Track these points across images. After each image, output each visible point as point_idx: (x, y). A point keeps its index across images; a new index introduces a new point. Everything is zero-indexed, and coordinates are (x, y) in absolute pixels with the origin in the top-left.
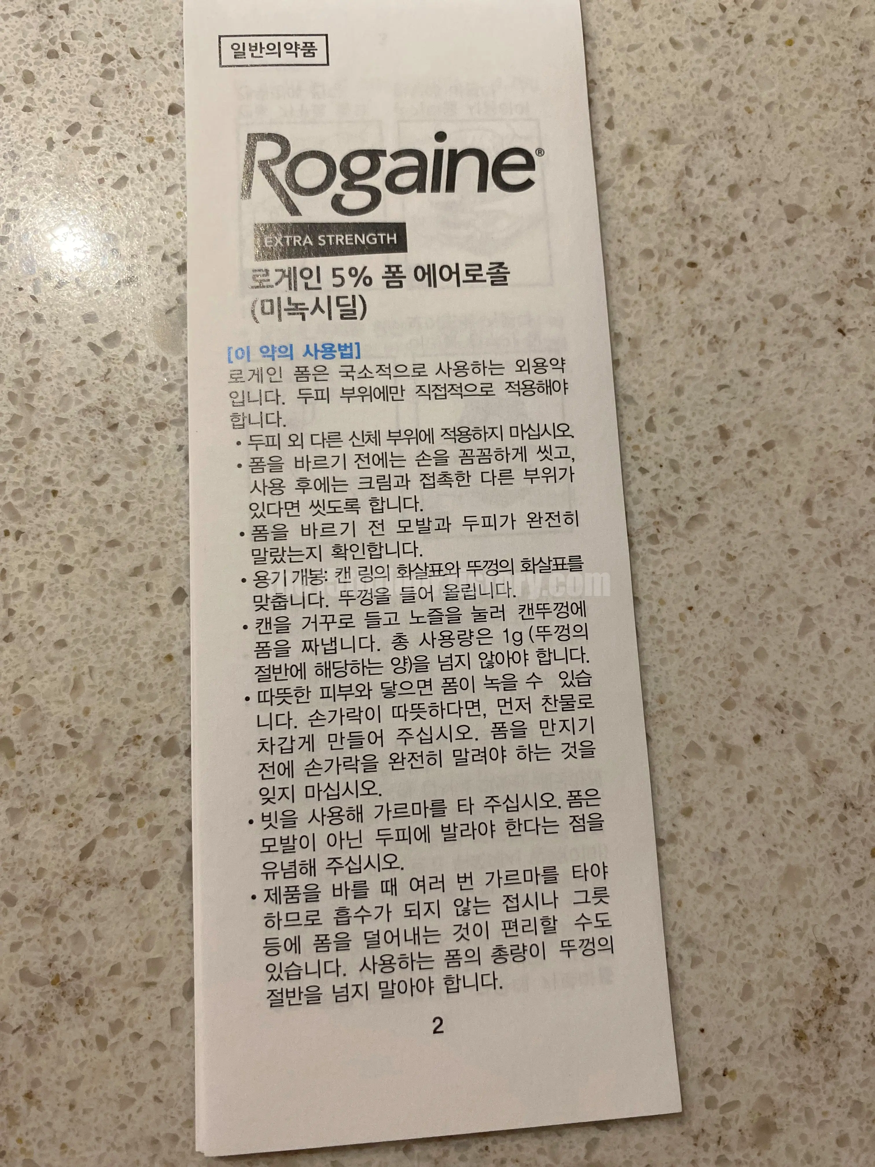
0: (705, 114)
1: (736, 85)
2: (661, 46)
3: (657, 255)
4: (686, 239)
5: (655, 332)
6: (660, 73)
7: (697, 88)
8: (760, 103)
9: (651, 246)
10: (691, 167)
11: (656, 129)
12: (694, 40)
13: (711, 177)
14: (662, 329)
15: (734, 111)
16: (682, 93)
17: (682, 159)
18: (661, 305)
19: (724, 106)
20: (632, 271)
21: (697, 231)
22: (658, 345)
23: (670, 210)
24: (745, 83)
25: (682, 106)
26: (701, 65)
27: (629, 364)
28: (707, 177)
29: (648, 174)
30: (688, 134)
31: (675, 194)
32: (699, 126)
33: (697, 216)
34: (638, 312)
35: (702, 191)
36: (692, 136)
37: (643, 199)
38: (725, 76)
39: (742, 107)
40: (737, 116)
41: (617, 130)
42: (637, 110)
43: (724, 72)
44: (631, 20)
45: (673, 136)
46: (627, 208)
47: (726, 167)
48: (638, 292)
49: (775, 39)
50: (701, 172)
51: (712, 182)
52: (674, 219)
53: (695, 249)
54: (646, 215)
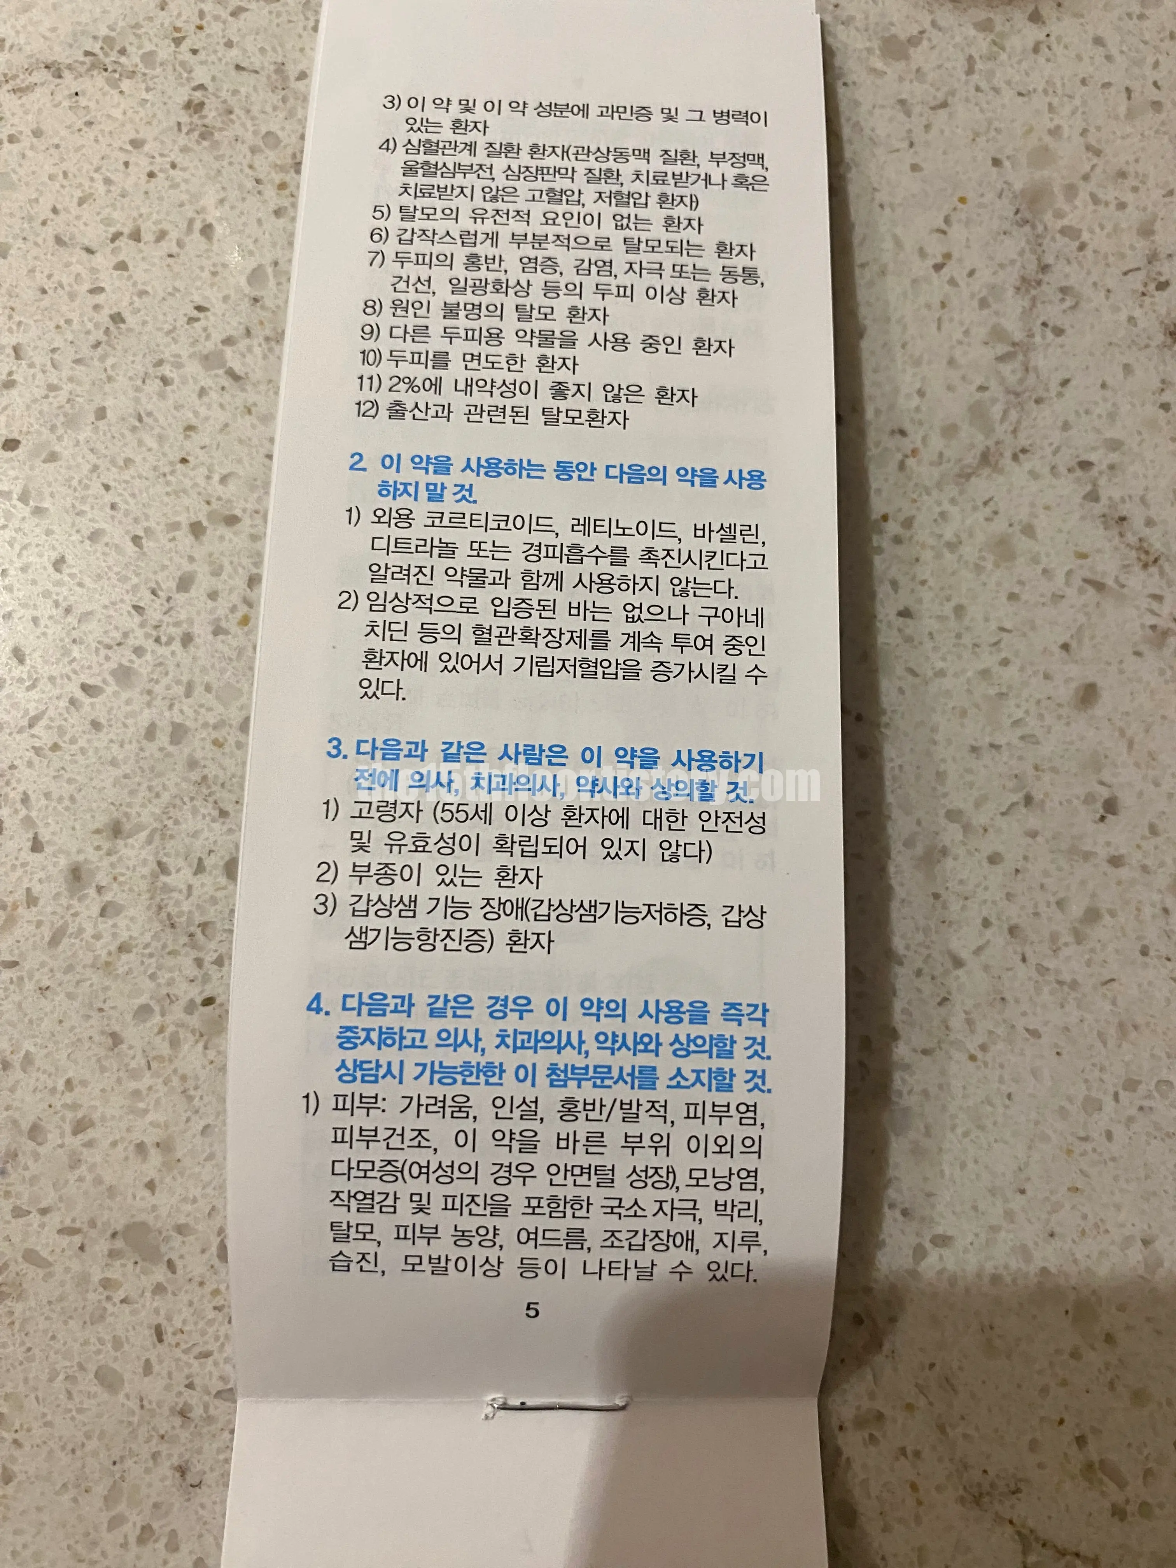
0: (160, 775)
1: (189, 712)
2: (73, 702)
3: (157, 1008)
4: (191, 970)
5: (188, 1120)
6: (82, 743)
7: (138, 742)
8: (231, 726)
9: (143, 1000)
10: (165, 859)
11: (97, 825)
12: (113, 673)
13: (196, 861)
14: (197, 1112)
15: (199, 754)
16: (120, 757)
17: (147, 854)
18: (184, 1078)
19: (181, 753)
20: (131, 1047)
21: (200, 949)
22: (198, 1137)
23: (156, 936)
24: (201, 706)
25: (126, 776)
26: (135, 707)
27: (168, 1180)
28: (190, 866)
29: (108, 897)
30: (145, 812)
31: (154, 908)
32: (158, 795)
33: (192, 929)
34: (157, 1102)
35: (190, 887)
36: (153, 814)
37: (114, 935)
38: (171, 707)
39: (209, 741)
40: (204, 758)
41: (48, 850)
42: (67, 809)
43: (167, 702)
44: (20, 680)
45: (127, 827)
46: (96, 958)
47: (211, 840)
48: (148, 1074)
49: (223, 624)
50: (181, 862)
51: (200, 868)
52: (164, 946)
53: (206, 979)
54: (124, 957)
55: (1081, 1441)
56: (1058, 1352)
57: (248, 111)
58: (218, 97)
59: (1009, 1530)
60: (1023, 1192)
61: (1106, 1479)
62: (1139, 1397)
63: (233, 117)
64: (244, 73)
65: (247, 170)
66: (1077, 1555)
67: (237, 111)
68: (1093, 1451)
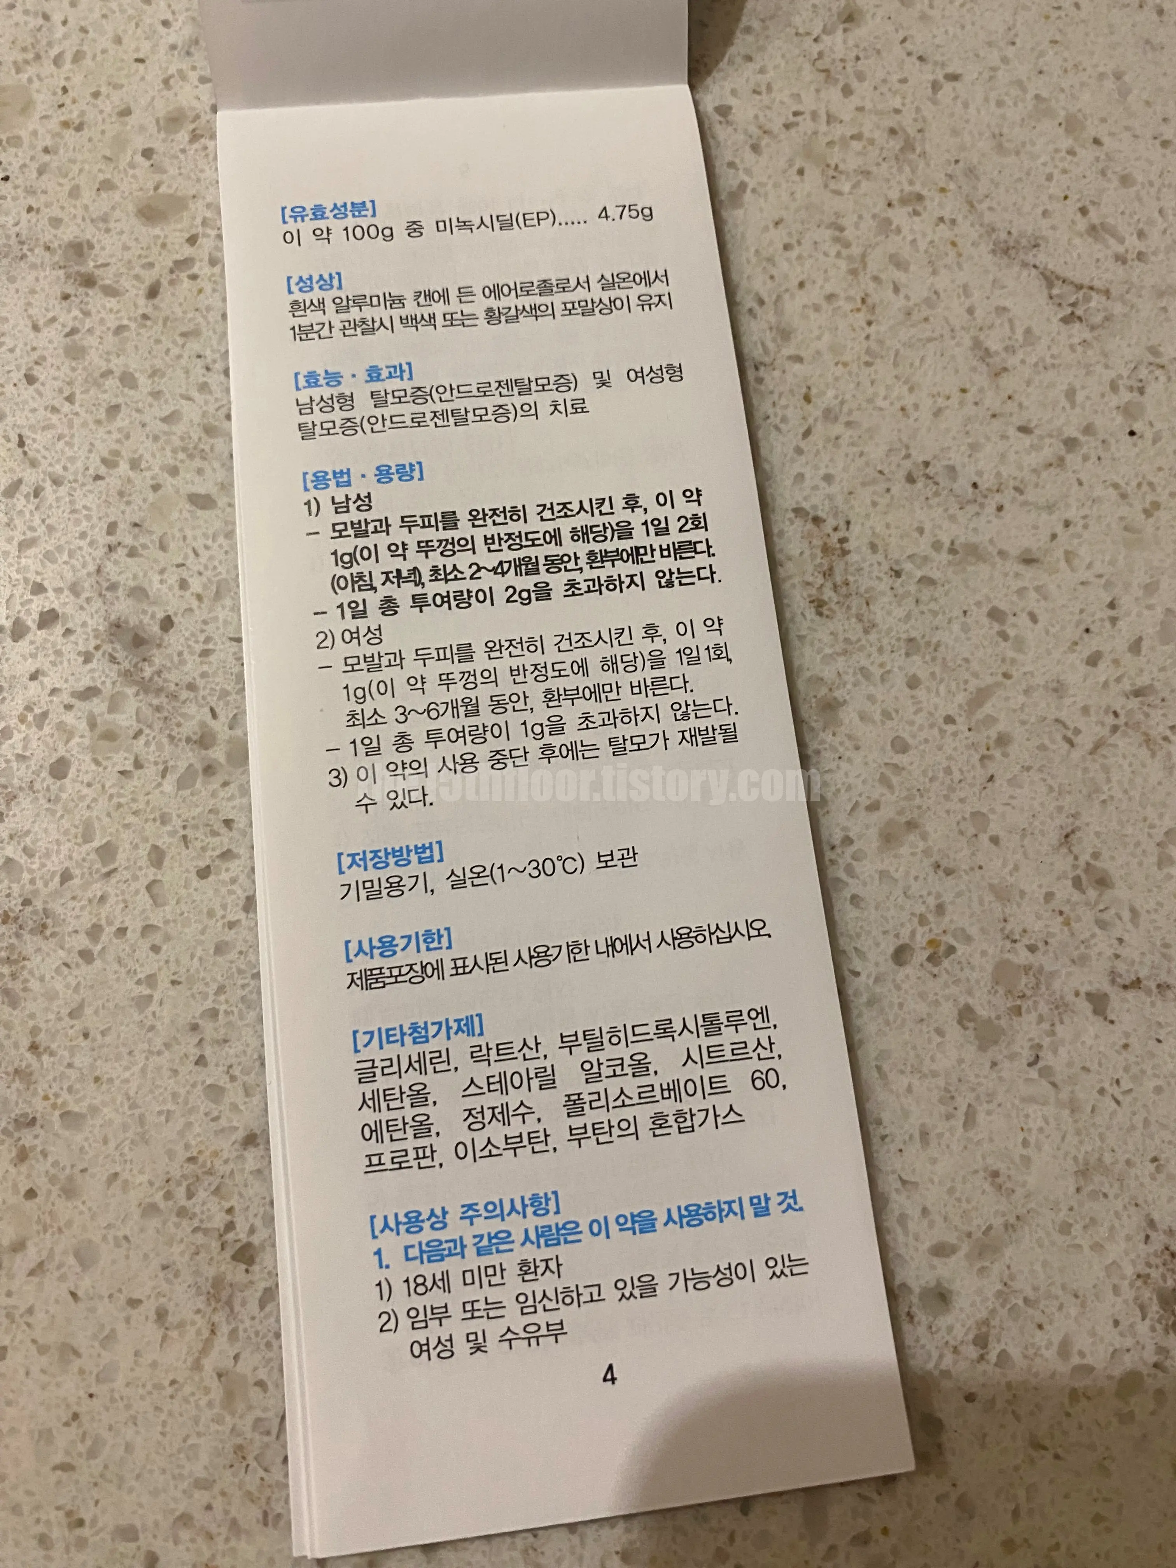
55: (1084, 211)
56: (1057, 151)
59: (1034, 272)
60: (1013, 44)
61: (1107, 236)
62: (1126, 180)
66: (1091, 288)
68: (1094, 216)
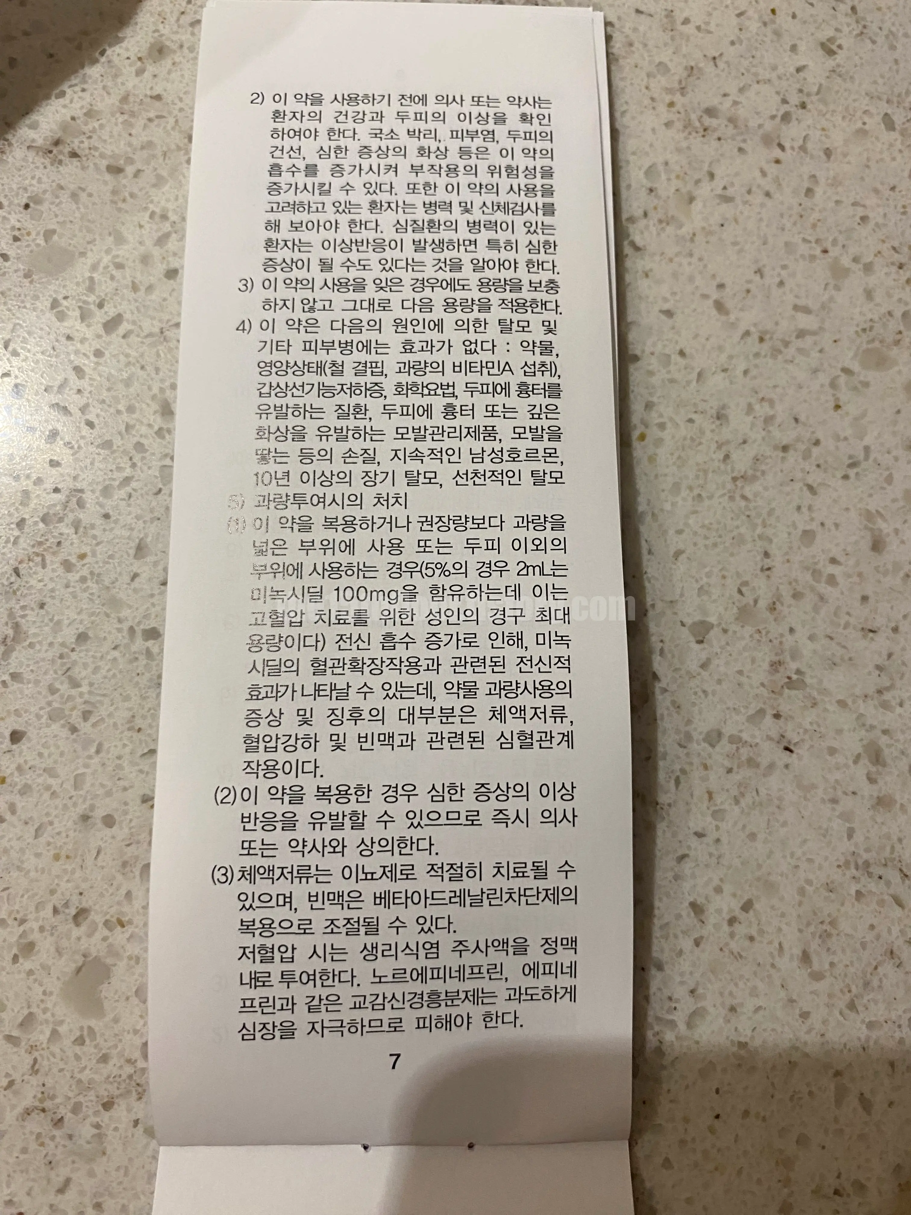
57: (645, 45)
58: (623, 32)
63: (633, 49)
64: (643, 17)
65: (644, 90)
67: (637, 44)
